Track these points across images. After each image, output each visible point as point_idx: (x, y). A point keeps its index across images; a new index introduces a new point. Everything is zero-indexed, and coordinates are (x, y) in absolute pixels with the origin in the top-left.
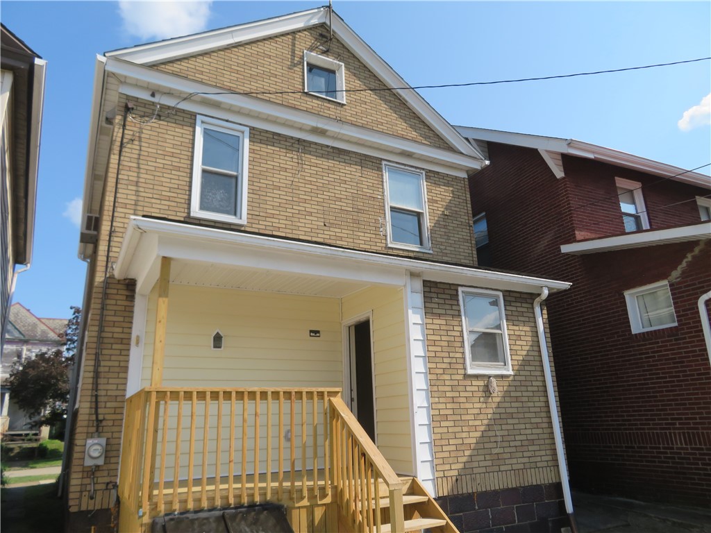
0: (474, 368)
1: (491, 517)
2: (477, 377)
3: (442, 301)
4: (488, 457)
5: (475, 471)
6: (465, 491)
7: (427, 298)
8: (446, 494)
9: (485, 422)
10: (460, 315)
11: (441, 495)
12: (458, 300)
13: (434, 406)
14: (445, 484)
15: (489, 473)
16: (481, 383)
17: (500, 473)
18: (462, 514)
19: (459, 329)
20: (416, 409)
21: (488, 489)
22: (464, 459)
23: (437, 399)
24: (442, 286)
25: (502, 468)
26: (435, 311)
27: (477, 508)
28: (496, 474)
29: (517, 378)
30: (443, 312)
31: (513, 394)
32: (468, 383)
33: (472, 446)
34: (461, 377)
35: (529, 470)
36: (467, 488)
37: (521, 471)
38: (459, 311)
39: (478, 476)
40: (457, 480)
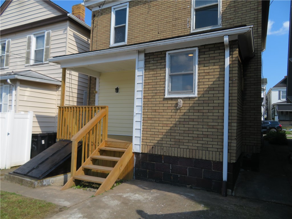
0: (171, 95)
1: (171, 168)
2: (172, 99)
3: (156, 62)
4: (172, 140)
5: (163, 145)
6: (156, 153)
7: (146, 62)
8: (146, 152)
9: (174, 122)
10: (165, 67)
11: (143, 152)
12: (165, 59)
13: (145, 113)
14: (146, 148)
15: (172, 147)
16: (175, 102)
17: (179, 149)
18: (155, 163)
19: (164, 74)
20: (135, 114)
21: (170, 155)
22: (158, 139)
23: (147, 110)
24: (156, 54)
25: (181, 147)
26: (151, 68)
27: (163, 162)
28: (176, 149)
29: (200, 99)
30: (156, 67)
31: (195, 108)
32: (166, 102)
33: (164, 134)
34: (162, 100)
35: (201, 151)
36: (158, 152)
37: (194, 151)
38: (165, 65)
39: (165, 148)
40: (153, 147)
